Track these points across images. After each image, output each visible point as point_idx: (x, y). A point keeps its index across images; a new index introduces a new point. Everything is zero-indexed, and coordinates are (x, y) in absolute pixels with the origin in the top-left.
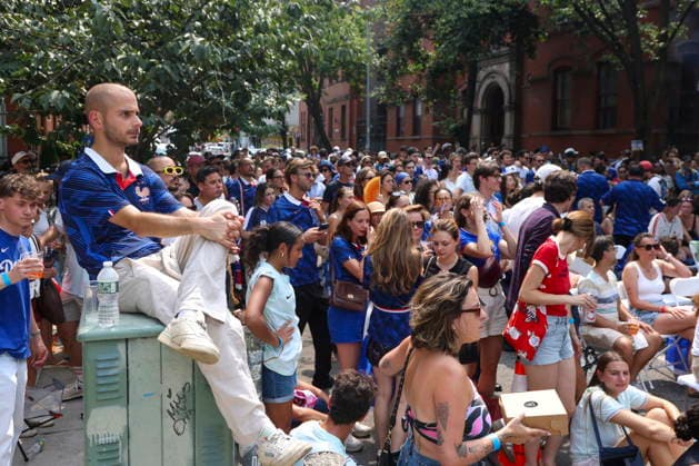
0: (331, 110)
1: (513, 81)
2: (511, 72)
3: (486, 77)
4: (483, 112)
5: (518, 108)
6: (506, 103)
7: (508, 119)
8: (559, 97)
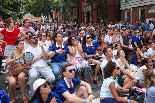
0: (59, 17)
1: (91, 10)
2: (91, 8)
3: (87, 9)
4: (87, 17)
5: (92, 15)
6: (90, 15)
7: (91, 17)
8: (99, 13)
